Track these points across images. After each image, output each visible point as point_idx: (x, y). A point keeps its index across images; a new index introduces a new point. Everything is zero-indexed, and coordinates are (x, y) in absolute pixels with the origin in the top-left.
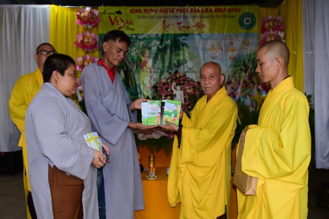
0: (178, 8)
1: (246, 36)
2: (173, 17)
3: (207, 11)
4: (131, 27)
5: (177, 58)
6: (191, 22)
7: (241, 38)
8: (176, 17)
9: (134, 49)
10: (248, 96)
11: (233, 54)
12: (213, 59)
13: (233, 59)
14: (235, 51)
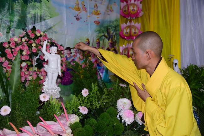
1: (110, 1)
11: (98, 17)
12: (77, 20)
13: (98, 23)
14: (100, 15)
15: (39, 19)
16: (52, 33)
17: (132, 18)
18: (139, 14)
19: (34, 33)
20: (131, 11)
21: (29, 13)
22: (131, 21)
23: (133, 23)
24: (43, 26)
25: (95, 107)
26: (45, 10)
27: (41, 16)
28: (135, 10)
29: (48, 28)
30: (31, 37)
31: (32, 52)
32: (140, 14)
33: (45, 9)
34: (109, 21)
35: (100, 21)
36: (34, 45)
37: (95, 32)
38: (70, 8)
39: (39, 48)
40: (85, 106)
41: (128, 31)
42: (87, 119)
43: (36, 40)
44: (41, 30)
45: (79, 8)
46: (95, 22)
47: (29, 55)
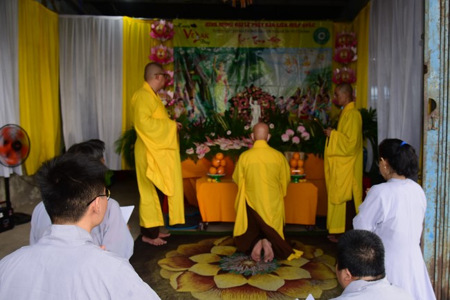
0: (254, 22)
1: (321, 51)
2: (248, 31)
3: (282, 25)
4: (206, 40)
5: (253, 72)
6: (267, 36)
7: (316, 53)
8: (252, 31)
9: (209, 62)
10: (323, 110)
11: (308, 68)
12: (289, 73)
13: (308, 73)
14: (310, 65)
19: (252, 89)
27: (259, 74)
35: (310, 71)
38: (281, 64)
46: (305, 72)
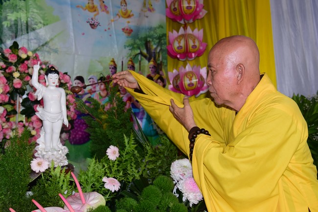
11: (129, 22)
12: (92, 28)
13: (128, 31)
14: (132, 17)
15: (24, 27)
16: (49, 52)
17: (188, 20)
18: (198, 14)
19: (16, 53)
20: (185, 9)
21: (6, 19)
22: (185, 27)
23: (189, 30)
24: (32, 41)
25: (132, 178)
26: (33, 12)
27: (27, 23)
28: (191, 8)
29: (41, 44)
30: (10, 61)
31: (14, 88)
32: (201, 14)
33: (35, 10)
34: (148, 28)
35: (132, 28)
36: (16, 75)
37: (125, 48)
38: (78, 7)
39: (26, 79)
40: (114, 178)
41: (182, 43)
42: (119, 200)
43: (19, 66)
44: (29, 47)
45: (94, 7)
46: (123, 29)
47: (8, 93)
